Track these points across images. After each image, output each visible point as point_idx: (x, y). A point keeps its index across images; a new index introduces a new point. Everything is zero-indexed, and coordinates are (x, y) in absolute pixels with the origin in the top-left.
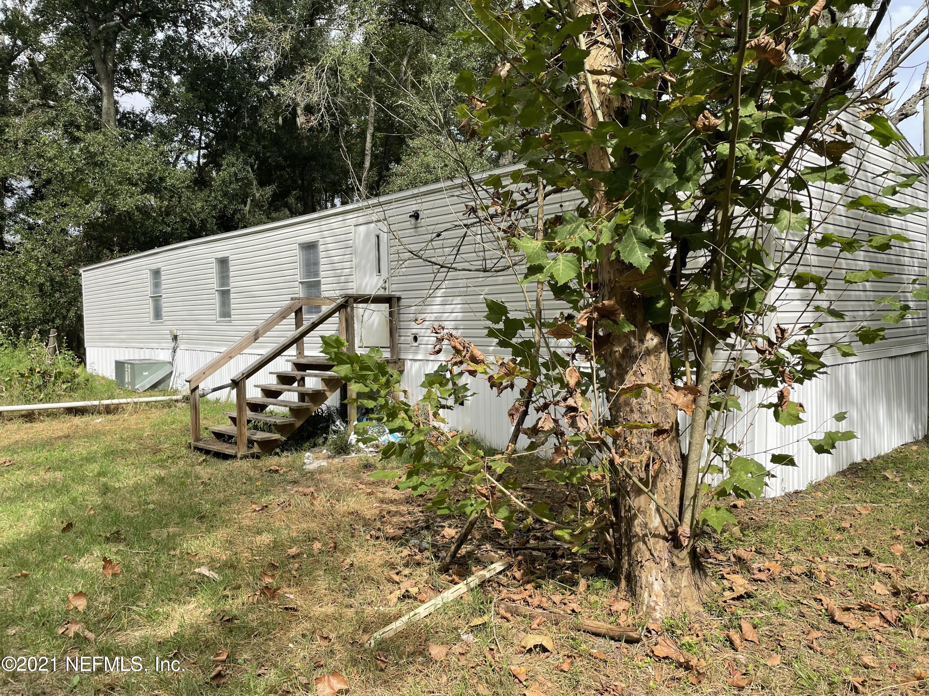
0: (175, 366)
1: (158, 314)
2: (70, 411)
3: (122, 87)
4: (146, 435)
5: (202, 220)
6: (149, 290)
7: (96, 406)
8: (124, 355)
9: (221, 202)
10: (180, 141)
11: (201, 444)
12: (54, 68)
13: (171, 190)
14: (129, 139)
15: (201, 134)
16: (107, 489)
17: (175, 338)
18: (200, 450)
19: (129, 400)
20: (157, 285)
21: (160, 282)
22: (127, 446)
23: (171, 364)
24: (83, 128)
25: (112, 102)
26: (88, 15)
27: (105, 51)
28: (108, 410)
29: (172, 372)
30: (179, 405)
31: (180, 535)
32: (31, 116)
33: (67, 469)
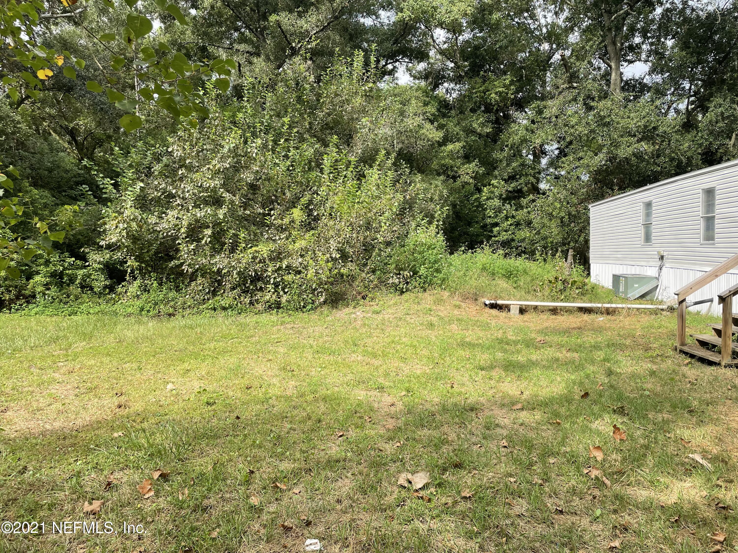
0: (660, 280)
1: (648, 238)
2: (582, 310)
3: (626, 61)
4: (638, 334)
5: (688, 158)
6: (641, 219)
7: (599, 308)
8: (619, 270)
9: (706, 140)
10: (673, 94)
11: (686, 349)
12: (578, 59)
13: (662, 136)
14: (630, 101)
15: (691, 85)
16: (611, 372)
17: (662, 258)
18: (686, 353)
19: (624, 306)
20: (648, 215)
21: (651, 212)
22: (623, 341)
23: (657, 279)
24: (597, 99)
25: (619, 74)
26: (604, 11)
27: (616, 35)
28: (608, 312)
29: (658, 286)
30: (664, 313)
31: (673, 422)
32: (561, 97)
33: (581, 352)
